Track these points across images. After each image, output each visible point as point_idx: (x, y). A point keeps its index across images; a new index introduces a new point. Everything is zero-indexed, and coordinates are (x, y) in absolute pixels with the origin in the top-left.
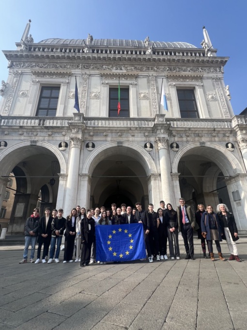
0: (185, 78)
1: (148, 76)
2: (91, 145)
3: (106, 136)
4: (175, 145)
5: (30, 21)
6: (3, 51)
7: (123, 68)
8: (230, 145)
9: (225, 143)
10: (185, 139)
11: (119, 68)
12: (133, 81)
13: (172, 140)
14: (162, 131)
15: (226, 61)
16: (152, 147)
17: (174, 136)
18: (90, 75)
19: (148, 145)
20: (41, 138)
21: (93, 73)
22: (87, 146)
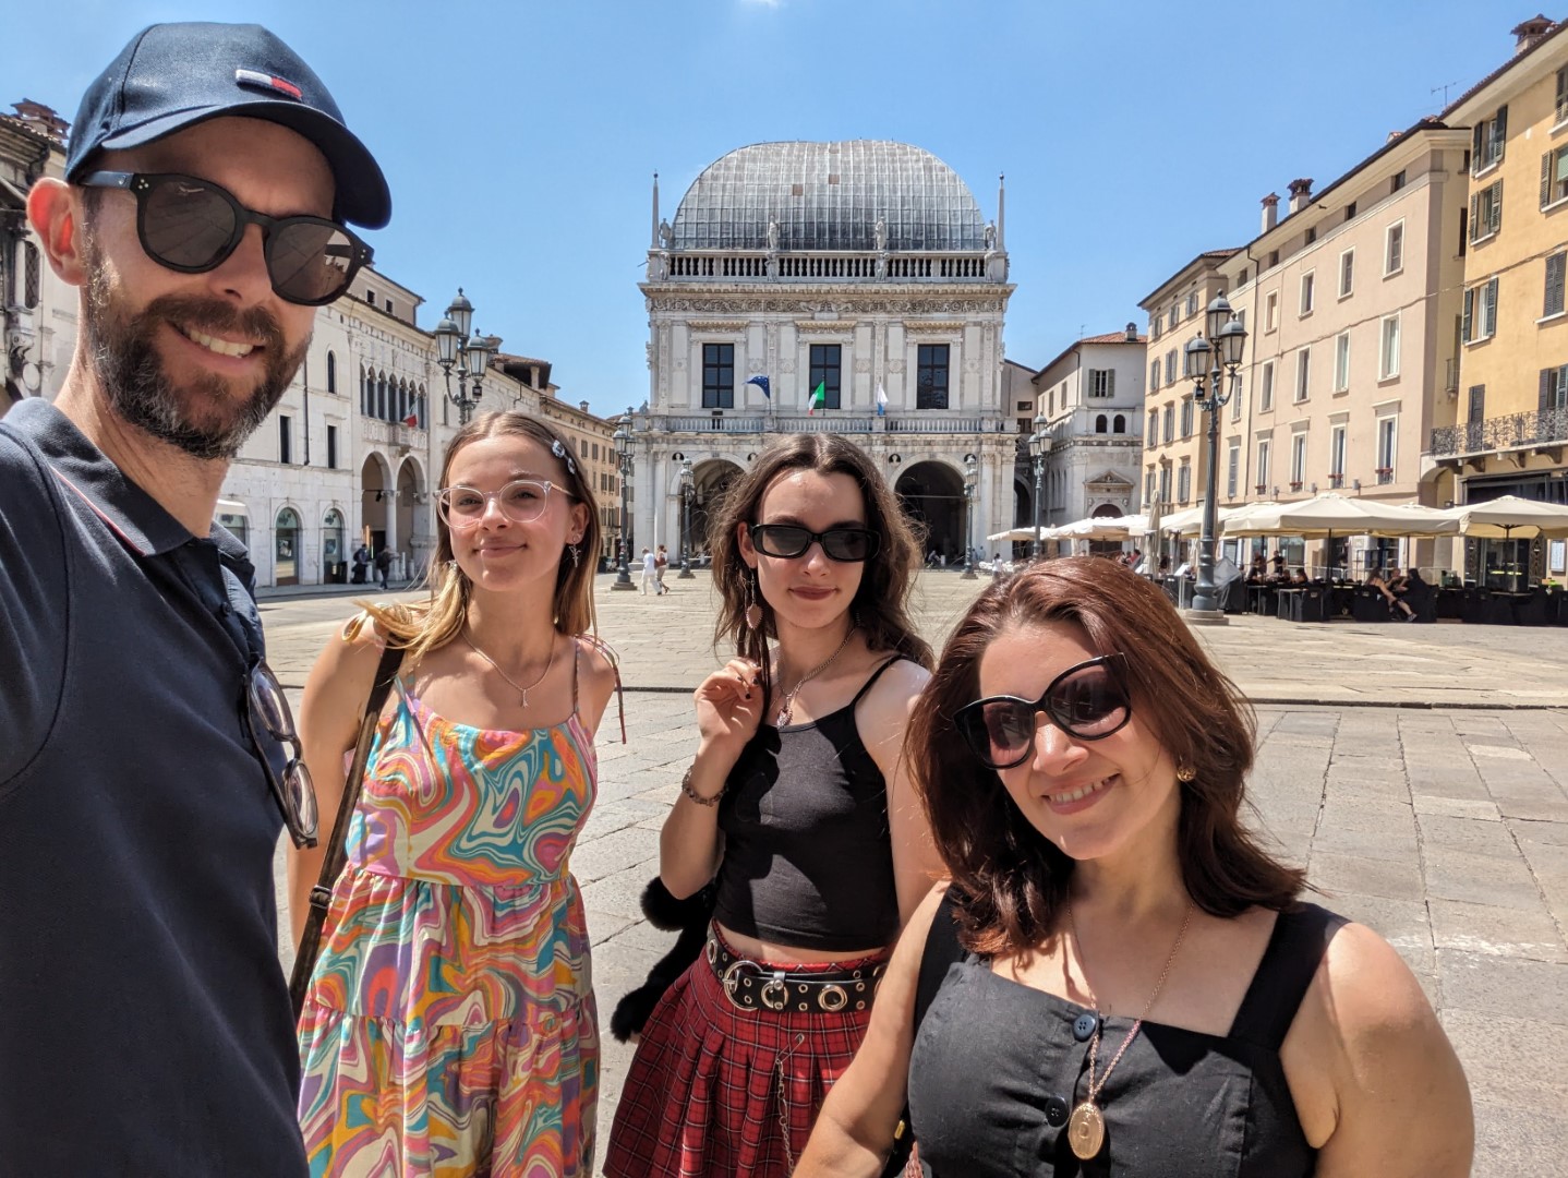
0: (934, 329)
1: (871, 325)
4: (895, 458)
5: (656, 176)
6: (638, 284)
7: (833, 309)
9: (964, 455)
10: (910, 449)
11: (826, 308)
12: (847, 337)
13: (891, 450)
14: (878, 442)
15: (1012, 291)
17: (897, 445)
18: (780, 324)
20: (724, 448)
21: (785, 320)
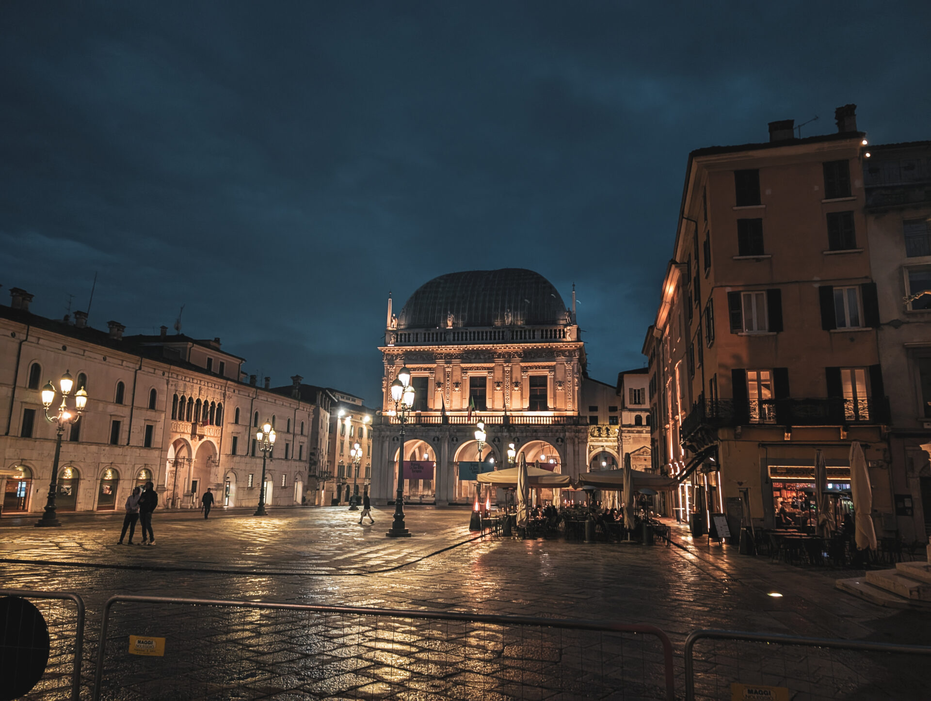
0: (538, 368)
2: (455, 439)
3: (466, 432)
4: (516, 440)
8: (560, 440)
9: (556, 438)
10: (524, 434)
11: (478, 357)
12: (489, 373)
13: (514, 435)
14: (506, 430)
16: (499, 441)
17: (517, 432)
18: (452, 366)
19: (496, 439)
20: (420, 434)
22: (453, 440)
